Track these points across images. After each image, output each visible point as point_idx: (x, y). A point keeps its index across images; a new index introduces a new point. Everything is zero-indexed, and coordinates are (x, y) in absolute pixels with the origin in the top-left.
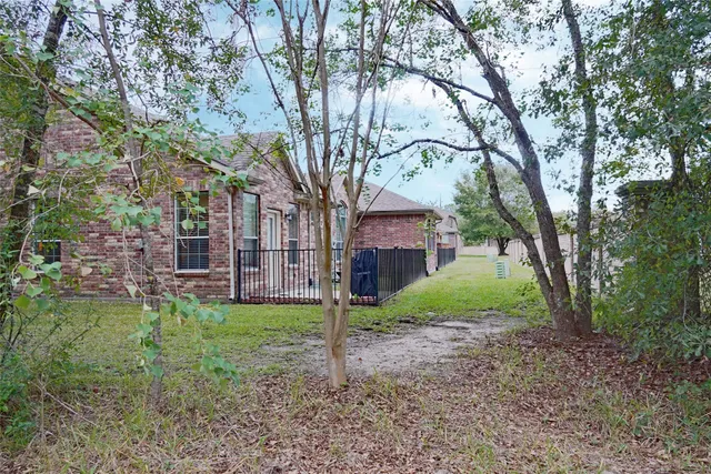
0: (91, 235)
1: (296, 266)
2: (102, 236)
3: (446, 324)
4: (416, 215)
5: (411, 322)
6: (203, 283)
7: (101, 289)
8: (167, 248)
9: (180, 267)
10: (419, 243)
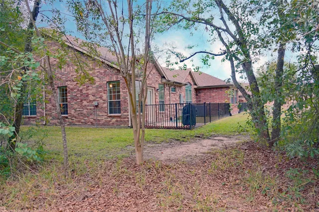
0: (78, 100)
1: (164, 112)
2: (82, 101)
3: (215, 138)
4: (225, 87)
5: (200, 137)
6: (119, 120)
7: (82, 122)
8: (105, 105)
9: (111, 113)
10: (226, 100)
